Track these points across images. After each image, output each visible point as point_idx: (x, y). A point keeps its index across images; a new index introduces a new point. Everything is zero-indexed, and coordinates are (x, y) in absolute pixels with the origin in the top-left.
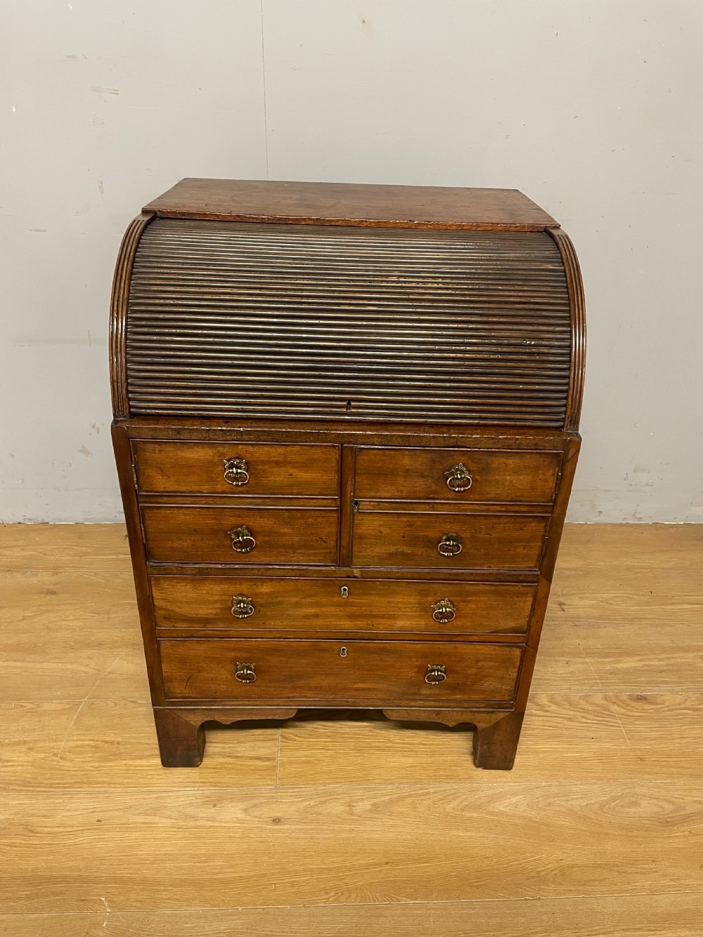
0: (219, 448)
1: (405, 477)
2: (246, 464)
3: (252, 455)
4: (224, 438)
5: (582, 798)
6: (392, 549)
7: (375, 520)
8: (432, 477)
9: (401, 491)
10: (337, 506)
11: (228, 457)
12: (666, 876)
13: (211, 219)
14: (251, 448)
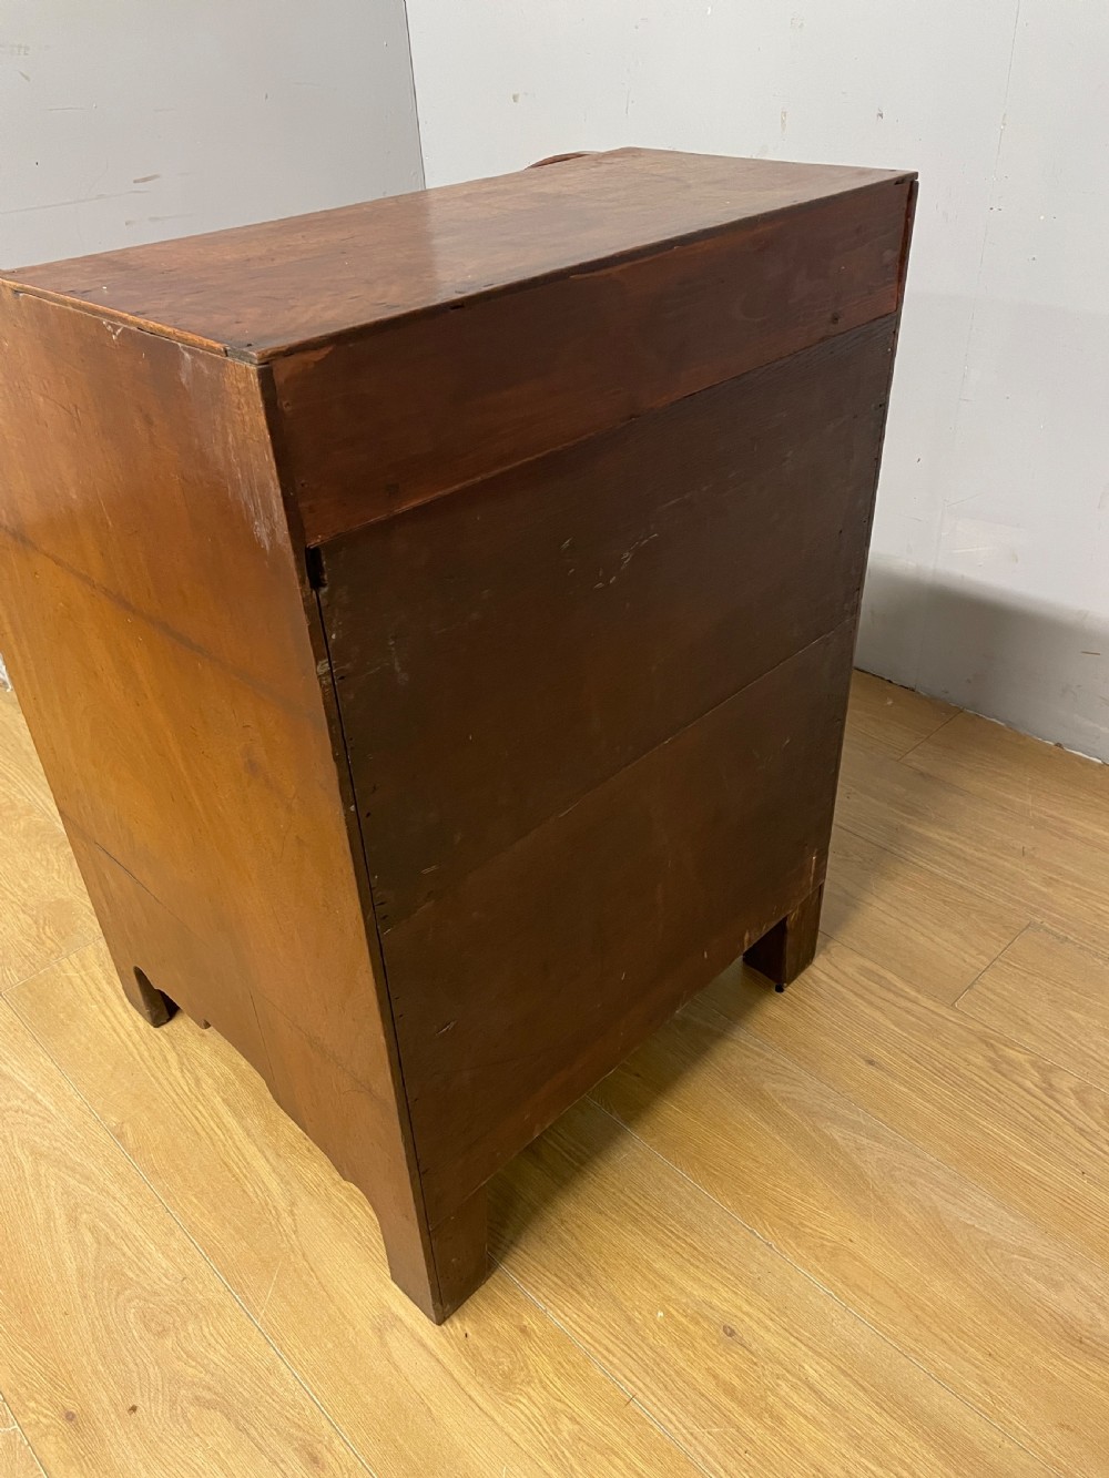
5: (972, 1214)
12: (986, 1382)
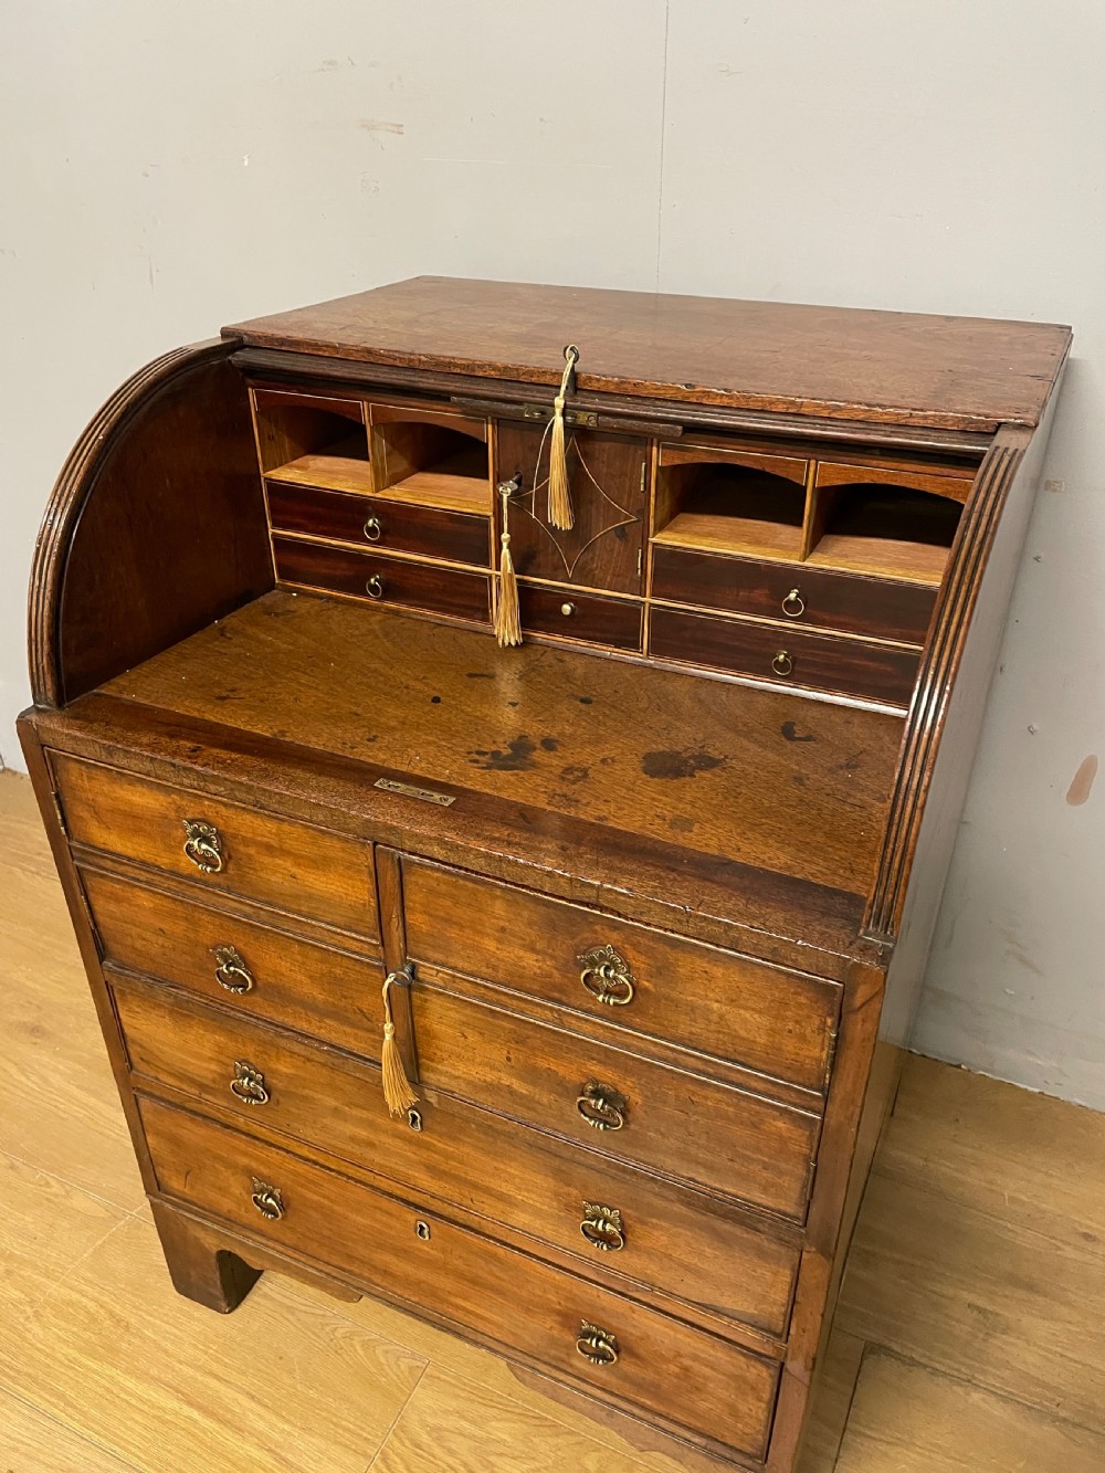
0: (173, 796)
1: (499, 941)
2: (219, 835)
3: (226, 822)
4: (179, 780)
6: (490, 1076)
7: (451, 1009)
8: (553, 957)
9: (495, 968)
10: (380, 960)
11: (189, 816)
13: (327, 354)
14: (222, 810)
